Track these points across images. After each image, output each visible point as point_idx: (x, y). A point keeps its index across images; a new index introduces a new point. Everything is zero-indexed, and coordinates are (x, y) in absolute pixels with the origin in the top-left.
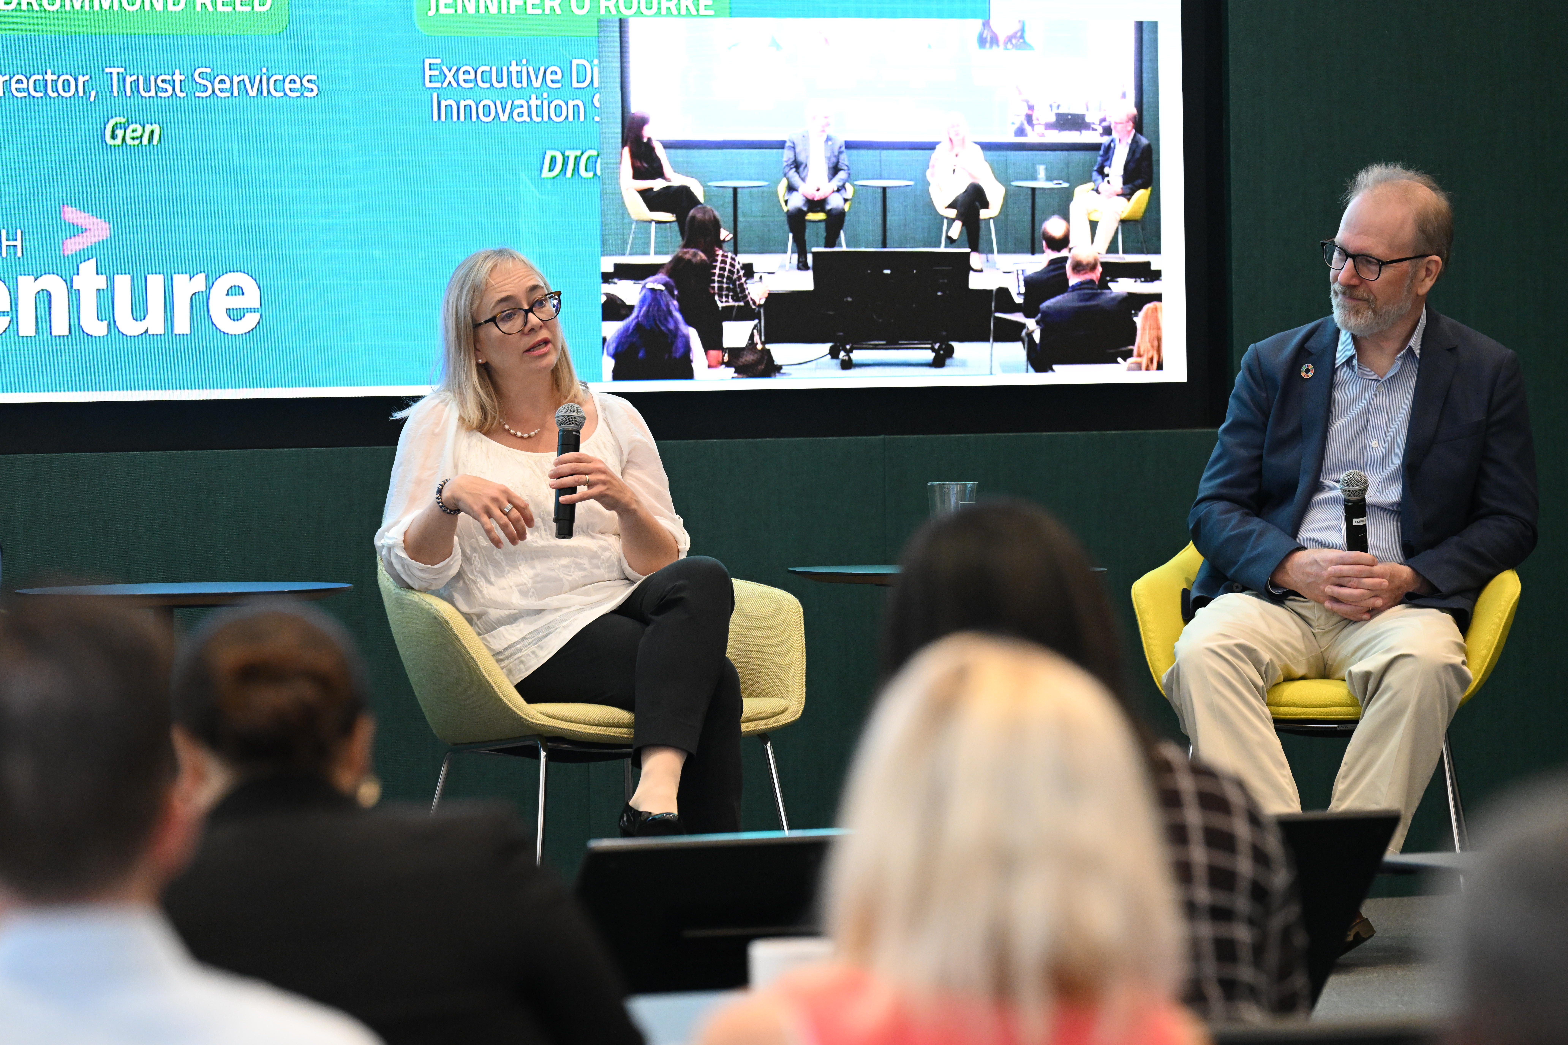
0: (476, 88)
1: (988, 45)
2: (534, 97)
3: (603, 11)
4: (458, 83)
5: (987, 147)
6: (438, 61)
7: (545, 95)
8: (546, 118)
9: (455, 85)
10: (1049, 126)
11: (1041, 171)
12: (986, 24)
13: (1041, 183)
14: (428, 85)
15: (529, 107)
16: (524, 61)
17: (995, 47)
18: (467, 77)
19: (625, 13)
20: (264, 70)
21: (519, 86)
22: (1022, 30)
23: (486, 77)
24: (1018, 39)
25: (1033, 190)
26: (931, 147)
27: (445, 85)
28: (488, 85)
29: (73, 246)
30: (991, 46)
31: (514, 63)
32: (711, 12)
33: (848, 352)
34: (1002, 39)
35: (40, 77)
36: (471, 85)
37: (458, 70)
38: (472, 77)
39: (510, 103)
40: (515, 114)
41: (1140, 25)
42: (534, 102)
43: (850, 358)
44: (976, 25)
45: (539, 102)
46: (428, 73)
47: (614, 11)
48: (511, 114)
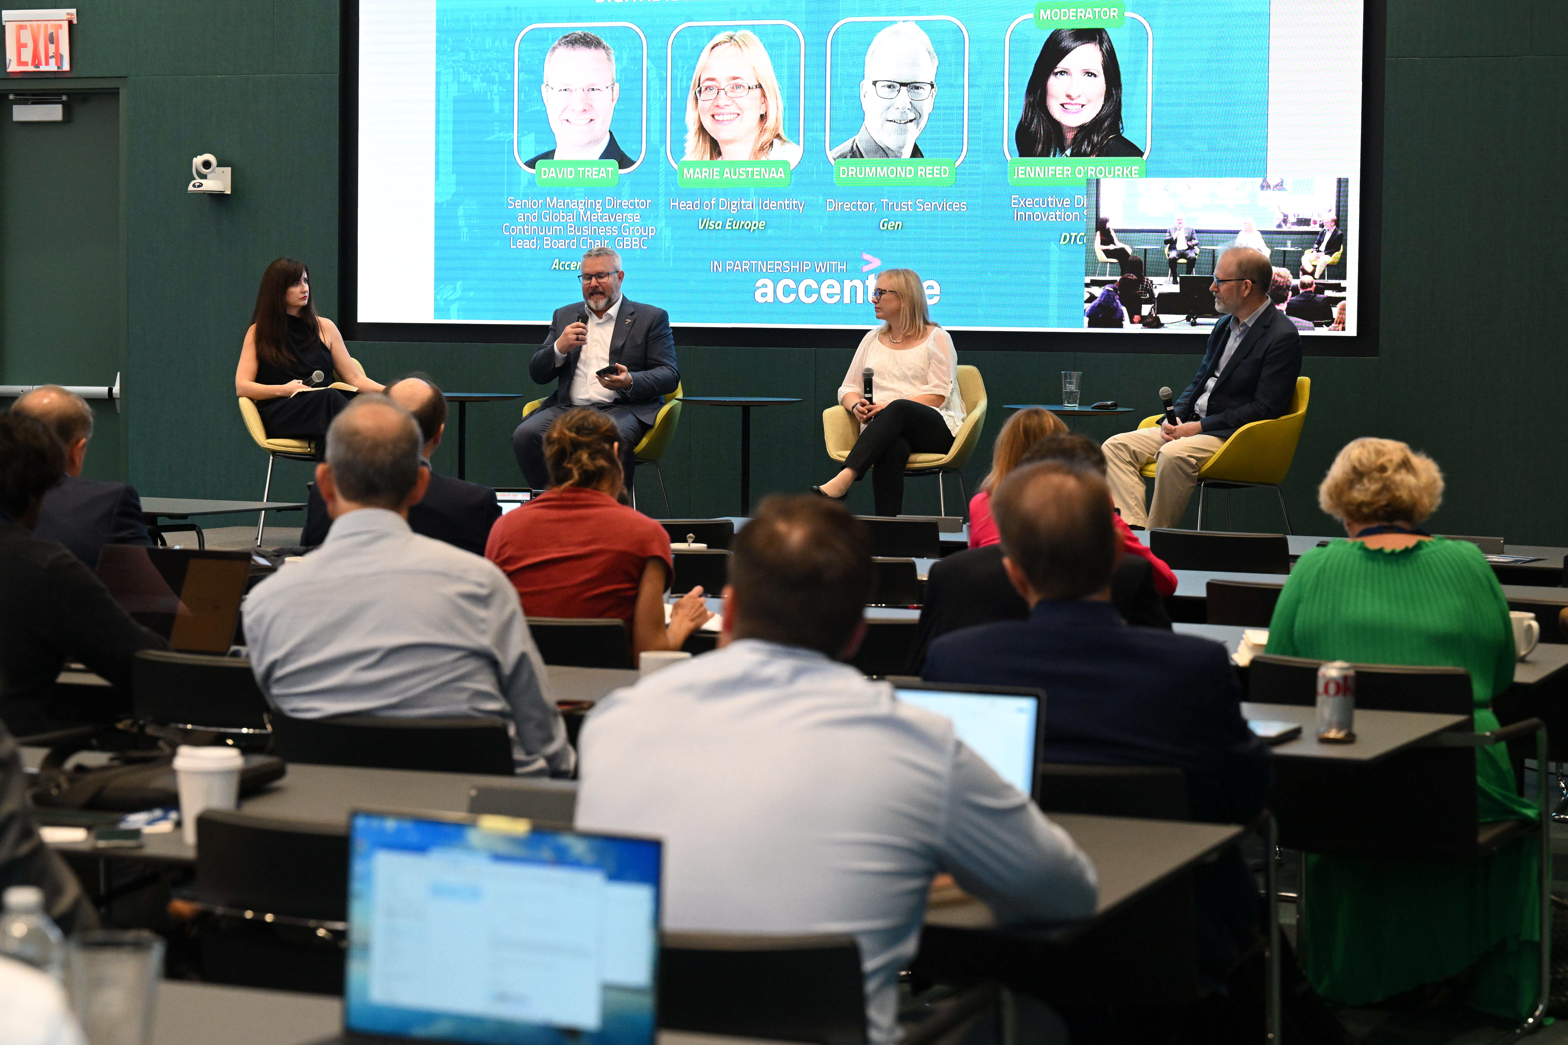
0: (1033, 207)
1: (1265, 189)
2: (1058, 211)
3: (1089, 176)
4: (1026, 206)
5: (1263, 233)
6: (1018, 196)
7: (1063, 210)
8: (1063, 220)
9: (1024, 206)
10: (1293, 224)
11: (1289, 243)
12: (1265, 180)
13: (1289, 248)
14: (1013, 206)
15: (1056, 215)
16: (1054, 196)
17: (1268, 189)
18: (1029, 203)
19: (1099, 176)
20: (945, 200)
21: (1052, 206)
22: (1282, 182)
23: (1038, 203)
24: (1280, 186)
25: (1285, 251)
26: (1237, 232)
27: (1020, 206)
28: (1038, 206)
29: (866, 268)
30: (1267, 189)
31: (1050, 197)
32: (1137, 176)
33: (1195, 319)
34: (1272, 186)
35: (855, 203)
36: (1031, 206)
37: (1025, 200)
38: (1032, 203)
39: (1047, 213)
40: (1049, 218)
41: (1339, 181)
42: (1058, 213)
43: (1195, 321)
44: (1259, 181)
45: (1060, 213)
46: (1013, 201)
47: (1094, 176)
48: (1048, 218)
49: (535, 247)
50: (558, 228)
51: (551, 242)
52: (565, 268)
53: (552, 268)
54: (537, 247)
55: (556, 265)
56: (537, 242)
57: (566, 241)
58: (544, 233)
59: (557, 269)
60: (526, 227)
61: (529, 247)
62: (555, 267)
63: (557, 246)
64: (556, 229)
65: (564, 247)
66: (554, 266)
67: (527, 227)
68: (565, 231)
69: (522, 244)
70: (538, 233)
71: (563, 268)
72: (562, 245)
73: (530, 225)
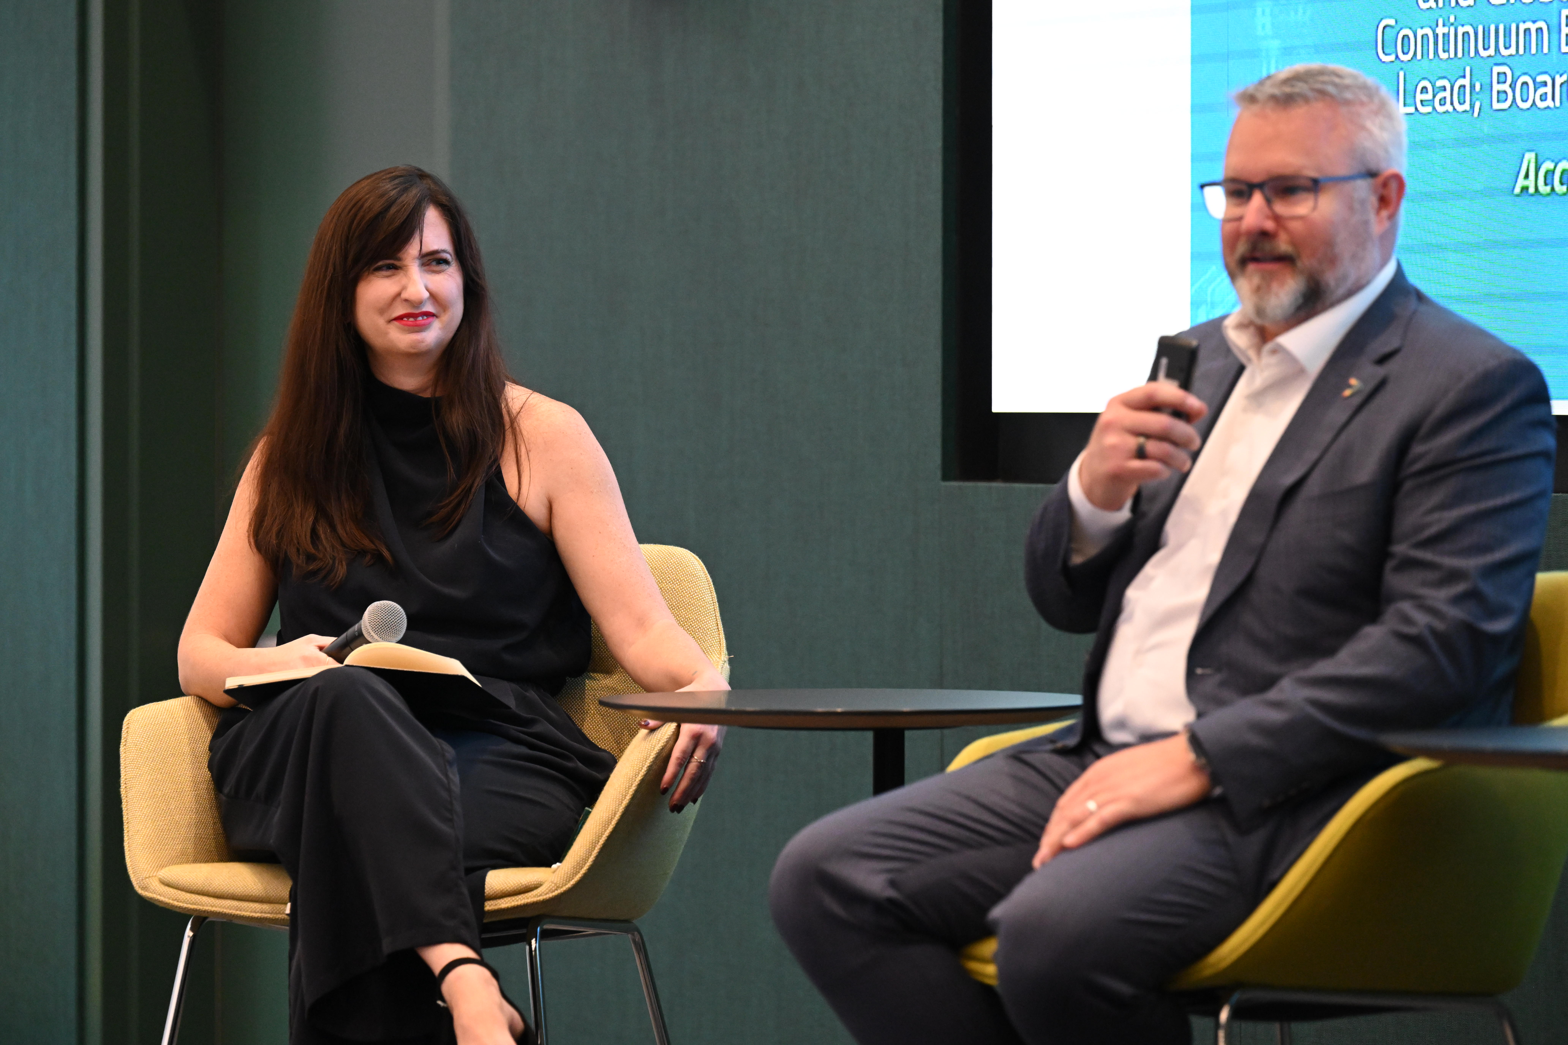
49: (1467, 106)
50: (1533, 27)
51: (1513, 86)
52: (1553, 189)
53: (1517, 190)
54: (1472, 107)
55: (1527, 176)
56: (1473, 87)
57: (1557, 77)
58: (1491, 51)
59: (1532, 190)
60: (1441, 30)
61: (1451, 109)
62: (1526, 183)
63: (1530, 102)
64: (1527, 31)
65: (1549, 102)
66: (1521, 182)
67: (1446, 30)
68: (1555, 36)
69: (1429, 96)
70: (1477, 52)
71: (1548, 188)
72: (1543, 98)
73: (1452, 19)
